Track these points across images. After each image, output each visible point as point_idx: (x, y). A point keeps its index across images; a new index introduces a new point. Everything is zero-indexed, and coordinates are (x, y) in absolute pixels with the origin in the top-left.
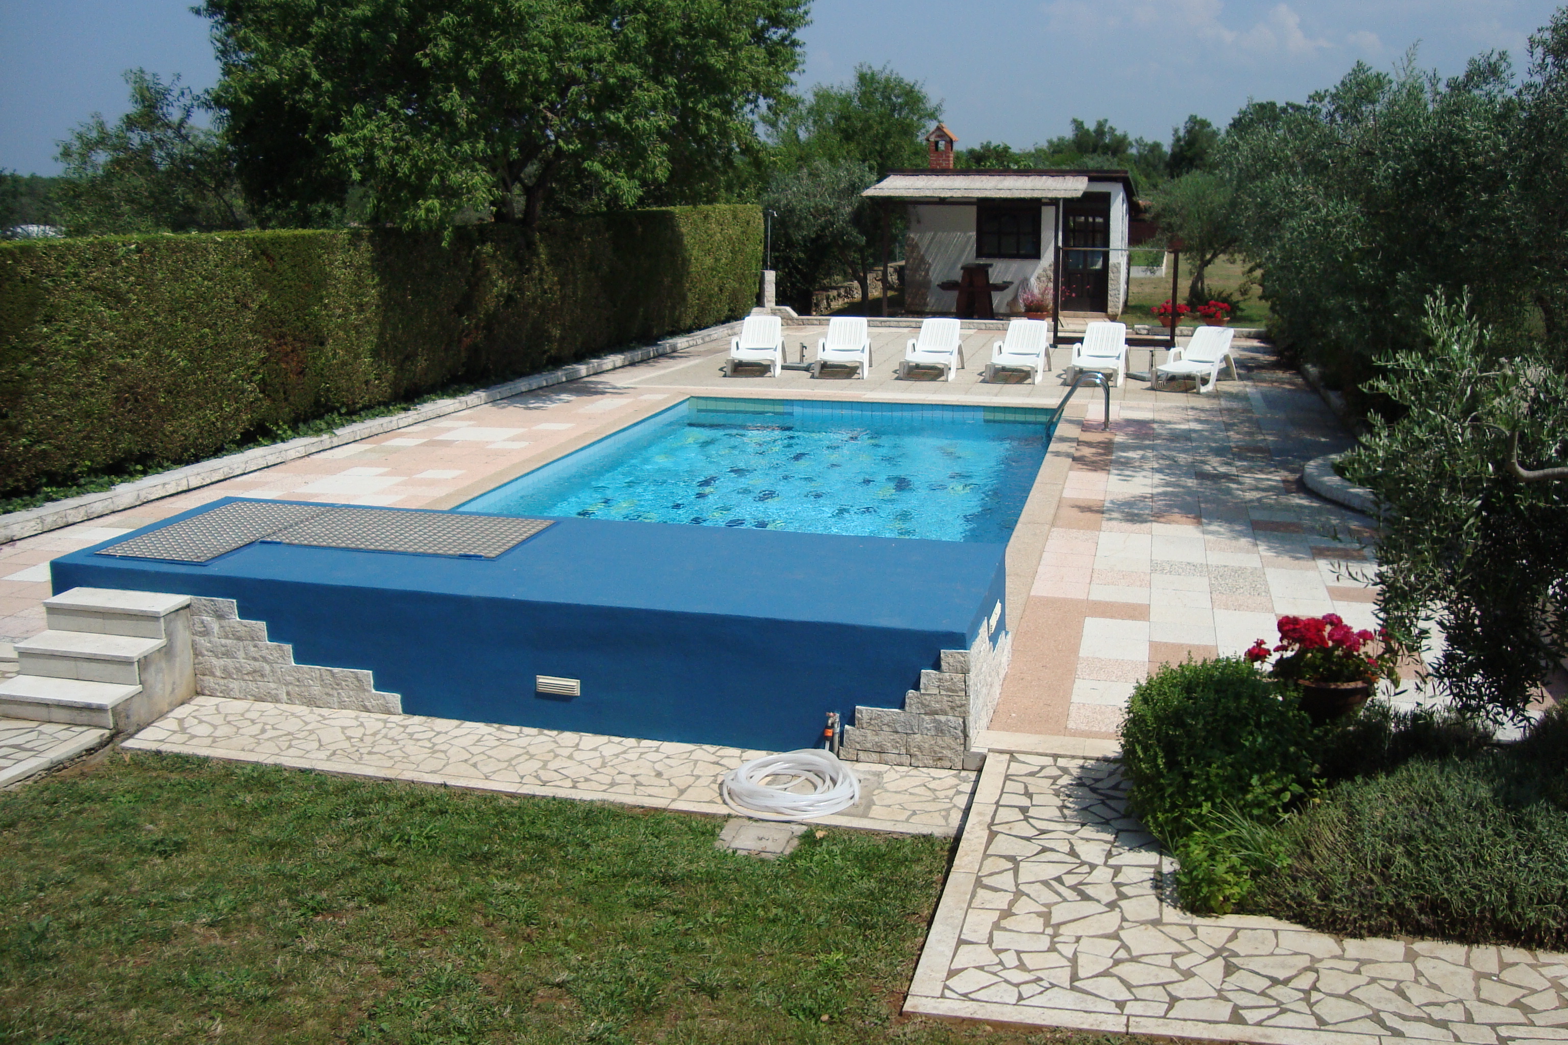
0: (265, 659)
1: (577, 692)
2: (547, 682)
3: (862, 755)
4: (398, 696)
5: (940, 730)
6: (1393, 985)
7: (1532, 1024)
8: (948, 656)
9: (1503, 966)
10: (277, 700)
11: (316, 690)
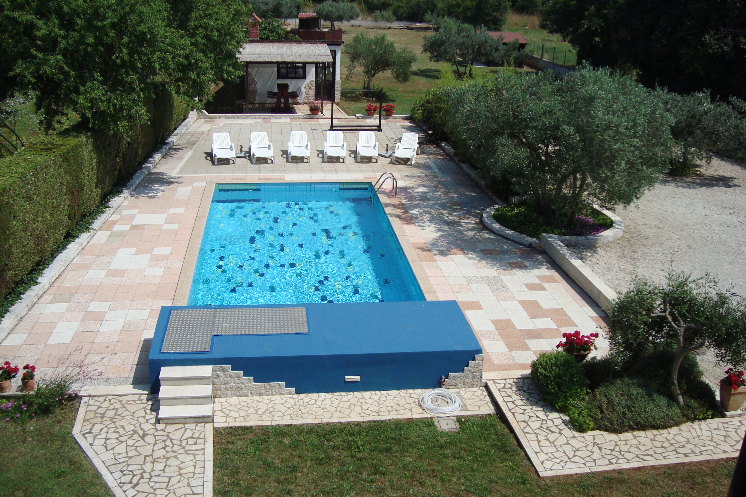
0: (242, 383)
1: (359, 380)
2: (349, 378)
3: (450, 387)
4: (294, 389)
5: (474, 377)
6: (635, 446)
7: (668, 452)
8: (477, 356)
9: (655, 436)
10: (247, 396)
11: (263, 391)
